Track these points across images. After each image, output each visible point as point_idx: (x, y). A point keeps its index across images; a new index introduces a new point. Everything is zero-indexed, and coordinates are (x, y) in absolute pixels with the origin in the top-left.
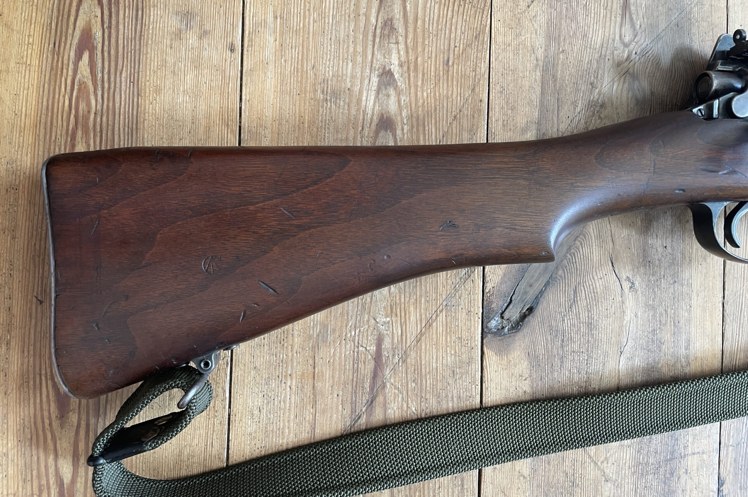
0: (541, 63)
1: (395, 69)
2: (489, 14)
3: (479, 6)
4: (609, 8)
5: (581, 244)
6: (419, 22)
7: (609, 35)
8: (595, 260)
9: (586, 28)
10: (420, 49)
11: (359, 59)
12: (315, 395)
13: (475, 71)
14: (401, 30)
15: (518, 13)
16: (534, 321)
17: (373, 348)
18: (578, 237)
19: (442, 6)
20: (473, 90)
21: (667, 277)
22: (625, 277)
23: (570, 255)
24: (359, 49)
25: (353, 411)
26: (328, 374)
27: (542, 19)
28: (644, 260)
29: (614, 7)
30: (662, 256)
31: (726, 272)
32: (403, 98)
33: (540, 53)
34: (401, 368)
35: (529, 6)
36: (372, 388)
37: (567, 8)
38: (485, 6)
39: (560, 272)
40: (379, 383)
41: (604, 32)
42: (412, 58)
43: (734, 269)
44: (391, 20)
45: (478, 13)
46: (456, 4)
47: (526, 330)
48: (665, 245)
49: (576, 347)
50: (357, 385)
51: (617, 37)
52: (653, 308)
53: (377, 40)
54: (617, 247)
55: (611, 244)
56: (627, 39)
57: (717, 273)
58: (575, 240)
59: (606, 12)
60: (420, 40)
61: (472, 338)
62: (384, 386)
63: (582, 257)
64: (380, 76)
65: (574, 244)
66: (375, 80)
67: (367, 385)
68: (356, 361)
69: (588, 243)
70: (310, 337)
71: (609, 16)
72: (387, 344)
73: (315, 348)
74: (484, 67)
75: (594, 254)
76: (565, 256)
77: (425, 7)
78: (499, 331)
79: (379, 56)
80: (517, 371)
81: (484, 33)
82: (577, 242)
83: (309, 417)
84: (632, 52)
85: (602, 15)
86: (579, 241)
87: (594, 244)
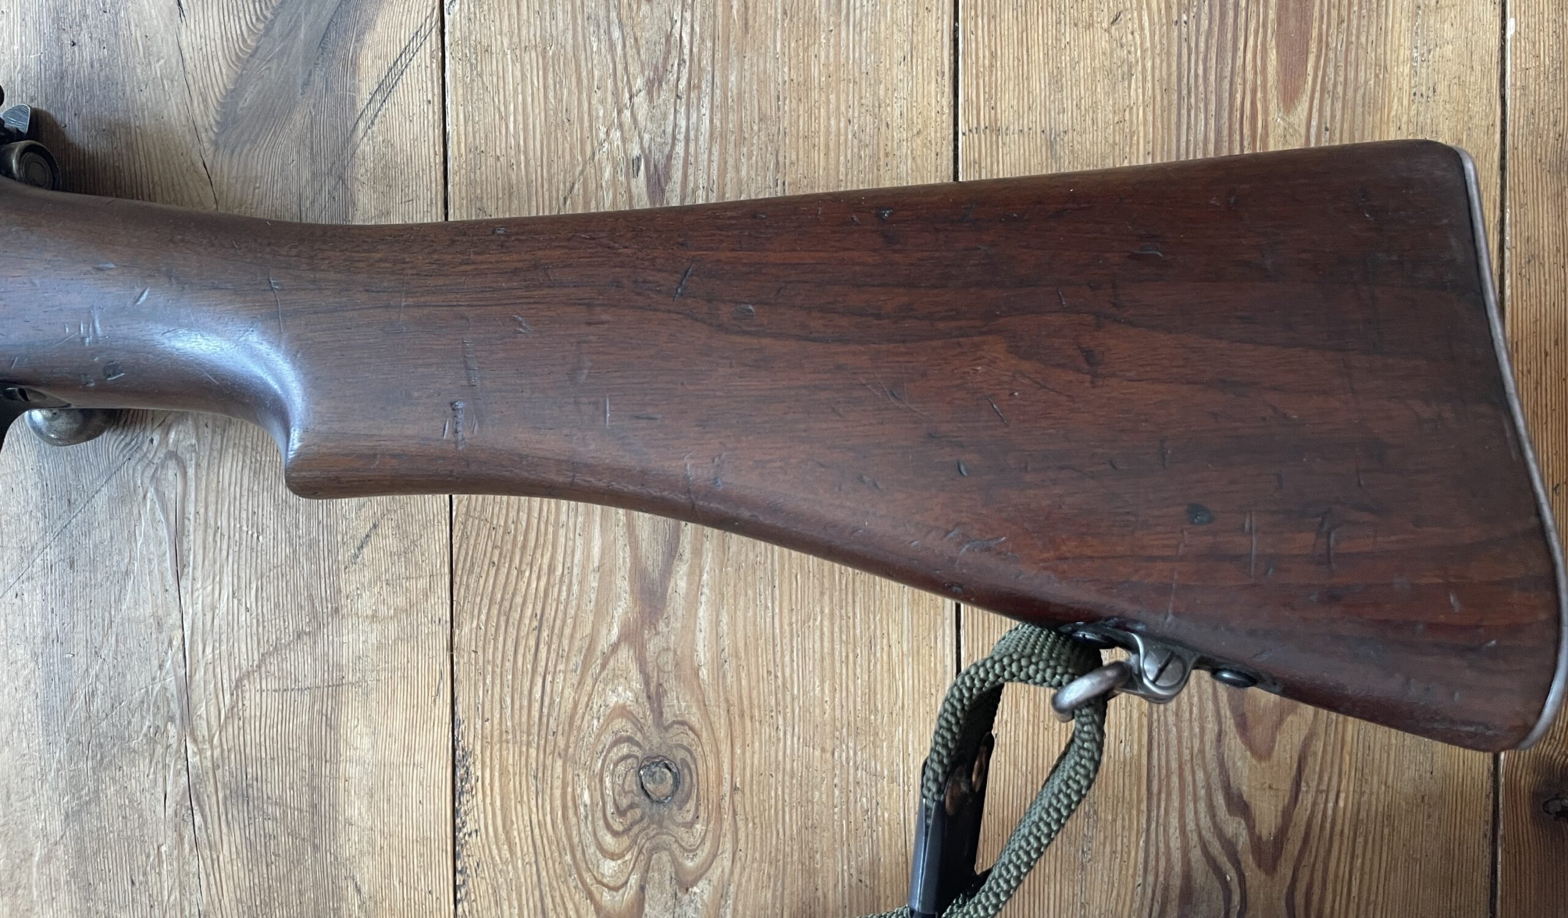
3: (477, 522)
4: (211, 532)
5: (244, 41)
7: (208, 474)
8: (215, 9)
9: (256, 488)
15: (395, 511)
18: (252, 56)
19: (552, 518)
23: (265, 17)
29: (200, 534)
30: (80, 25)
35: (375, 526)
37: (297, 527)
38: (464, 524)
41: (218, 482)
45: (478, 509)
46: (524, 524)
48: (76, 48)
51: (191, 472)
55: (184, 45)
58: (257, 48)
59: (216, 522)
63: (241, 15)
65: (258, 41)
69: (231, 45)
71: (211, 514)
76: (276, 15)
82: (254, 44)
84: (160, 444)
85: (225, 515)
86: (248, 47)
87: (219, 42)
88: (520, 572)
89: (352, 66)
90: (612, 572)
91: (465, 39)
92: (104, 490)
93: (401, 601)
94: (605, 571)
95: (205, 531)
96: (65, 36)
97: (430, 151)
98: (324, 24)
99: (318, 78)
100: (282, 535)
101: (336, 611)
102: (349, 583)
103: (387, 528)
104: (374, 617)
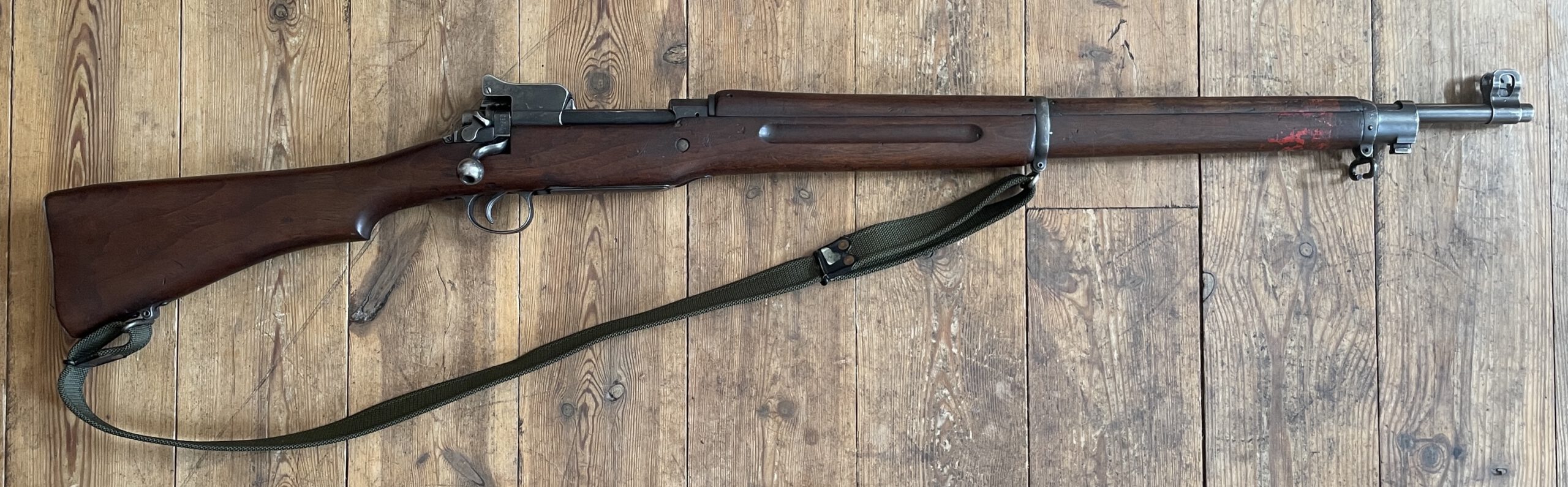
0: (386, 135)
1: (285, 143)
2: (349, 102)
6: (301, 111)
11: (260, 137)
12: (234, 366)
13: (340, 142)
14: (288, 116)
16: (384, 313)
17: (273, 334)
20: (339, 155)
21: (478, 279)
22: (448, 281)
24: (260, 130)
25: (260, 375)
26: (242, 351)
27: (386, 105)
28: (460, 268)
32: (291, 163)
33: (385, 128)
34: (293, 346)
36: (273, 361)
39: (402, 278)
40: (278, 357)
42: (296, 134)
43: (526, 273)
44: (281, 110)
47: (378, 319)
49: (413, 330)
50: (263, 359)
52: (468, 301)
53: (272, 124)
54: (442, 260)
56: (446, 115)
57: (514, 277)
60: (301, 123)
61: (341, 325)
62: (281, 359)
64: (274, 148)
66: (271, 151)
67: (270, 359)
68: (262, 343)
70: (230, 327)
72: (283, 332)
73: (233, 336)
74: (346, 139)
75: (426, 265)
77: (304, 101)
78: (361, 321)
79: (273, 134)
80: (372, 347)
83: (230, 381)
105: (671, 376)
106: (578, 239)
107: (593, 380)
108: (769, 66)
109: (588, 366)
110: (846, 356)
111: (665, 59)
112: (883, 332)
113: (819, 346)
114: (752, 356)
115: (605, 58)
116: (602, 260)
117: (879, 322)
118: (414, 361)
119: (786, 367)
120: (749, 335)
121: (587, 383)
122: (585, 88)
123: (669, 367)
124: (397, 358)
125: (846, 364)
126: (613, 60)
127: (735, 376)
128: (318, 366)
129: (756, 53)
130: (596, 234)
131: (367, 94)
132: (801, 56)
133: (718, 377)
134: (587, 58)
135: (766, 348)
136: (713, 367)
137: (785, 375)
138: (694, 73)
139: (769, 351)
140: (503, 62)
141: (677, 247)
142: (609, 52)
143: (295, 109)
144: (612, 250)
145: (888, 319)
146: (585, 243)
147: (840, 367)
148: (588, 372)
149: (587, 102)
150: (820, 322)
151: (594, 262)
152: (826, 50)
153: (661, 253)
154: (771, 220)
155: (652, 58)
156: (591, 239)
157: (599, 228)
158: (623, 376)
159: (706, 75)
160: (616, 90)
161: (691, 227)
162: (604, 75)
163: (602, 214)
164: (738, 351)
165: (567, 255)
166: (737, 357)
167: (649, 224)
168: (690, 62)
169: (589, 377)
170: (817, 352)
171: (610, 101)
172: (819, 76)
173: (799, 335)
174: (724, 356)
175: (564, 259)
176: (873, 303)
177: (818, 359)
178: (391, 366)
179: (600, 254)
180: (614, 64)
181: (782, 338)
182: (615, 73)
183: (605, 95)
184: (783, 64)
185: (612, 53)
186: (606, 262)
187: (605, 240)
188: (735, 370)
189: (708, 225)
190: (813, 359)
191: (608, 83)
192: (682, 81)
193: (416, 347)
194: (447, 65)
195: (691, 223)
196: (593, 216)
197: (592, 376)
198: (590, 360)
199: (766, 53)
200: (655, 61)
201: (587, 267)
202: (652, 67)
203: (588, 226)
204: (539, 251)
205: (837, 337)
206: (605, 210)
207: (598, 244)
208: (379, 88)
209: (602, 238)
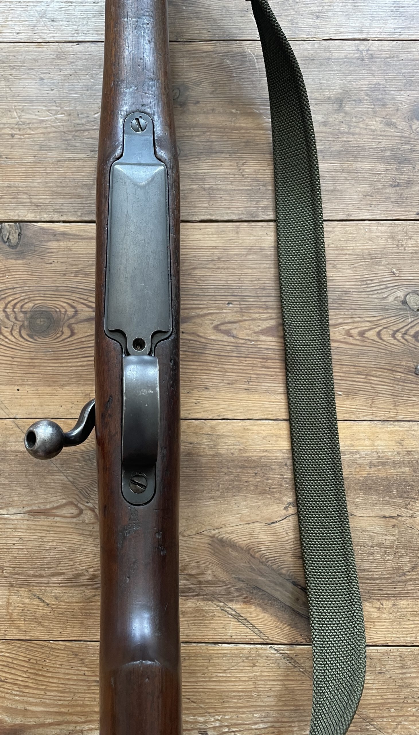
2: (55, 642)
3: (48, 652)
4: (48, 529)
5: (258, 552)
6: (63, 710)
7: (72, 528)
8: (271, 539)
9: (66, 549)
10: (87, 709)
14: (70, 728)
15: (54, 614)
18: (251, 555)
19: (48, 688)
21: (282, 472)
22: (285, 511)
23: (267, 562)
27: (58, 591)
28: (269, 494)
29: (48, 523)
30: (264, 476)
31: (275, 418)
35: (48, 605)
37: (49, 568)
38: (48, 646)
39: (284, 571)
41: (69, 532)
43: (272, 411)
45: (54, 653)
46: (47, 675)
48: (254, 474)
51: (74, 520)
54: (258, 518)
55: (256, 524)
56: (75, 511)
57: (276, 427)
58: (254, 558)
59: (52, 531)
60: (79, 709)
63: (269, 551)
65: (257, 558)
69: (256, 546)
71: (55, 529)
75: (266, 540)
76: (268, 567)
77: (50, 705)
81: (71, 648)
82: (256, 556)
84: (86, 506)
85: (55, 535)
86: (255, 554)
87: (257, 540)
88: (26, 672)
89: (247, 601)
90: (24, 715)
91: (259, 656)
92: (67, 480)
93: (15, 616)
94: (25, 712)
95: (48, 526)
96: (259, 469)
97: (210, 635)
98: (265, 589)
99: (240, 585)
100: (45, 561)
101: (12, 586)
102: (24, 592)
103: (47, 610)
104: (8, 603)
105: (393, 238)
106: (228, 348)
107: (403, 330)
108: (29, 131)
109: (386, 336)
110: (358, 50)
111: (16, 246)
112: (330, 14)
113: (349, 78)
114: (363, 149)
115: (12, 317)
116: (253, 320)
117: (318, 17)
118: (390, 557)
119: (375, 112)
120: (340, 152)
121: (407, 337)
122: (47, 340)
123: (382, 242)
124: (389, 579)
125: (368, 50)
126: (14, 306)
127: (389, 167)
128: (401, 687)
129: (12, 146)
130: (223, 327)
131: (45, 617)
132: (19, 99)
133: (391, 186)
134: (10, 337)
135: (353, 134)
136: (378, 192)
137: (384, 113)
138: (33, 215)
139: (357, 130)
140: (11, 439)
141: (237, 233)
142: (4, 311)
143: (60, 718)
144: (241, 309)
145: (315, 9)
146: (233, 340)
147: (372, 56)
148: (393, 336)
149: (64, 337)
150: (320, 77)
151: (257, 329)
152: (13, 72)
153: (244, 252)
154: (205, 129)
155: (13, 262)
156: (228, 333)
157: (215, 323)
158: (395, 295)
159: (36, 201)
160: (50, 303)
161: (213, 218)
162: (32, 317)
163: (198, 320)
164: (359, 165)
165: (249, 361)
166: (366, 166)
167: (211, 266)
168: (20, 219)
169: (399, 335)
170: (355, 80)
171: (63, 310)
172: (42, 79)
173: (337, 99)
174: (365, 179)
175: (253, 366)
176: (297, 23)
177: (364, 79)
178: (399, 587)
179: (247, 323)
180: (18, 306)
181: (340, 117)
182: (31, 305)
183: (55, 315)
184: (26, 117)
185: (6, 307)
186: (257, 315)
187: (230, 317)
188: (382, 167)
189: (211, 198)
190: (364, 84)
191: (42, 312)
192: (42, 228)
193: (372, 554)
194: (12, 510)
195: (209, 217)
196: (201, 331)
197: (397, 331)
198: (379, 334)
199: (13, 136)
200: (17, 259)
201: (263, 338)
202: (25, 261)
203: (213, 337)
204: (244, 395)
205: (337, 59)
206: (193, 317)
207: (235, 325)
208: (37, 600)
209: (227, 320)
